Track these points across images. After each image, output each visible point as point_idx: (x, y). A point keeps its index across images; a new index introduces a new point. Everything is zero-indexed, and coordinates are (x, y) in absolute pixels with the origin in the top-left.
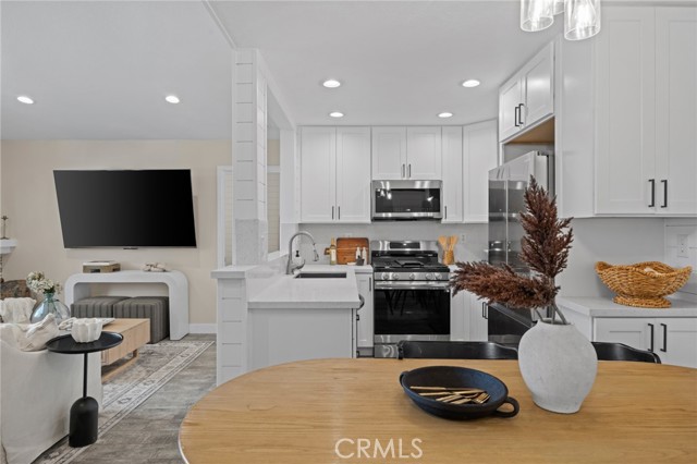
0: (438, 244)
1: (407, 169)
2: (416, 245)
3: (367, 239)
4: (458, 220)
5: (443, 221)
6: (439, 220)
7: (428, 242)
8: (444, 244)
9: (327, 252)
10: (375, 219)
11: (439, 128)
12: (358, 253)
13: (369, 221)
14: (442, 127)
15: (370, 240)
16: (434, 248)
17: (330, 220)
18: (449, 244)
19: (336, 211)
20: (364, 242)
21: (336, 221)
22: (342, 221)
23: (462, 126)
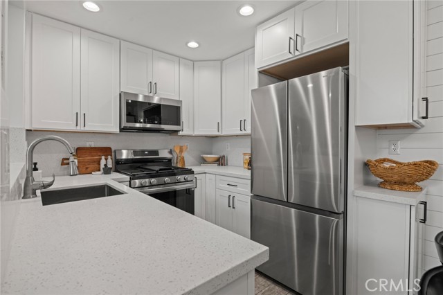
0: (171, 152)
1: (153, 87)
2: (156, 153)
3: (110, 149)
4: (190, 133)
5: (180, 133)
8: (177, 151)
9: (65, 162)
10: (123, 130)
12: (103, 162)
13: (117, 130)
14: (180, 59)
17: (72, 128)
18: (181, 151)
19: (80, 118)
20: (107, 151)
21: (80, 128)
23: (194, 61)
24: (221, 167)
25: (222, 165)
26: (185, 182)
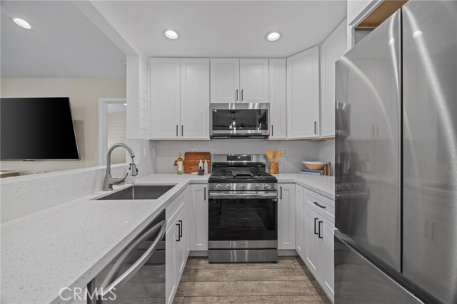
0: (265, 157)
1: (239, 94)
2: (249, 158)
3: (209, 153)
4: (282, 137)
5: (270, 138)
6: (267, 137)
7: (258, 155)
8: (270, 157)
9: (176, 164)
10: (212, 137)
11: (267, 60)
12: (201, 164)
13: (208, 138)
14: (269, 59)
15: (212, 153)
16: (262, 161)
17: (175, 137)
18: (274, 157)
19: (180, 129)
20: (206, 155)
21: (180, 137)
22: (185, 137)
23: (286, 58)
24: (325, 177)
25: (327, 174)
26: (266, 190)
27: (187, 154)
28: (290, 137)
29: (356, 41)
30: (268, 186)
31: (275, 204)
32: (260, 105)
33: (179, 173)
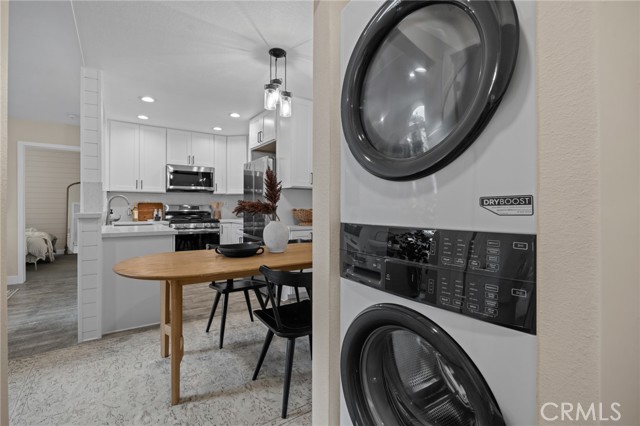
0: (210, 207)
1: (191, 159)
2: (197, 208)
3: (161, 204)
5: (215, 193)
6: (212, 192)
8: (214, 207)
10: (168, 191)
11: (212, 136)
12: (155, 213)
13: (164, 191)
16: (208, 210)
17: (134, 190)
18: (218, 207)
19: (139, 184)
21: (139, 190)
22: (144, 190)
26: (212, 228)
27: (139, 204)
28: (229, 192)
29: (253, 159)
30: (213, 225)
31: (218, 236)
32: (206, 168)
33: (134, 220)
